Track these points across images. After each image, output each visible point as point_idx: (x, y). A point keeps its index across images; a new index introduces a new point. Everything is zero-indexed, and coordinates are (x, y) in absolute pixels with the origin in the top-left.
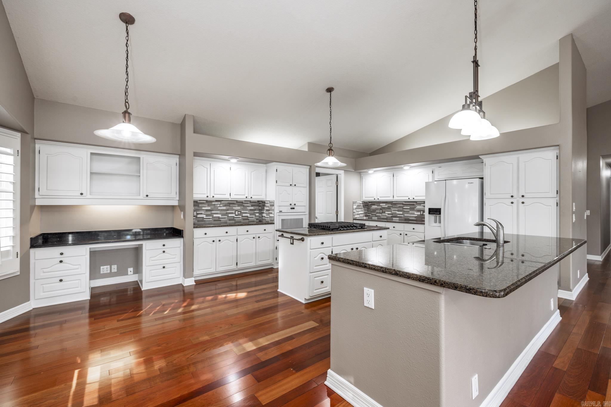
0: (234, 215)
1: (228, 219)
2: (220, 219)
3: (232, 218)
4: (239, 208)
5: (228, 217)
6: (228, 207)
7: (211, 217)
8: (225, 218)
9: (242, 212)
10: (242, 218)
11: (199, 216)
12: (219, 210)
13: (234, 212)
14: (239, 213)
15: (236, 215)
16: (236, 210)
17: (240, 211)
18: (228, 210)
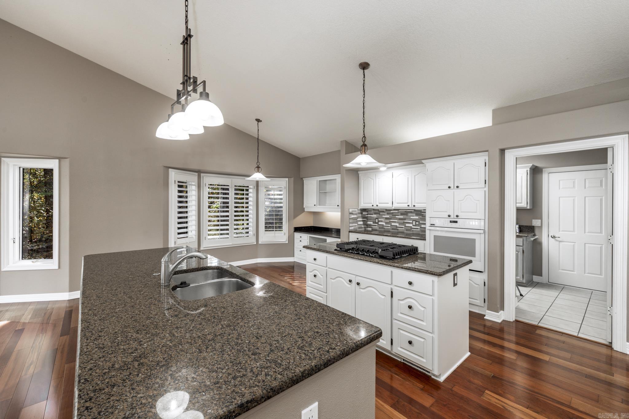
0: (411, 225)
1: (405, 229)
2: (398, 228)
3: (409, 228)
4: (417, 218)
5: (405, 226)
6: (405, 217)
7: (390, 225)
8: (402, 227)
9: (420, 222)
10: (420, 230)
11: (380, 223)
12: (397, 219)
13: (411, 221)
14: (417, 223)
15: (414, 226)
16: (414, 219)
17: (418, 221)
18: (405, 219)
